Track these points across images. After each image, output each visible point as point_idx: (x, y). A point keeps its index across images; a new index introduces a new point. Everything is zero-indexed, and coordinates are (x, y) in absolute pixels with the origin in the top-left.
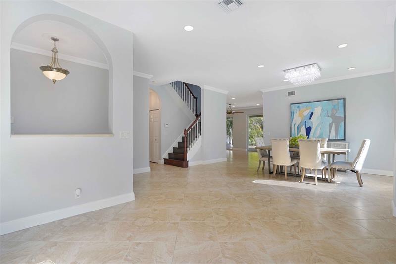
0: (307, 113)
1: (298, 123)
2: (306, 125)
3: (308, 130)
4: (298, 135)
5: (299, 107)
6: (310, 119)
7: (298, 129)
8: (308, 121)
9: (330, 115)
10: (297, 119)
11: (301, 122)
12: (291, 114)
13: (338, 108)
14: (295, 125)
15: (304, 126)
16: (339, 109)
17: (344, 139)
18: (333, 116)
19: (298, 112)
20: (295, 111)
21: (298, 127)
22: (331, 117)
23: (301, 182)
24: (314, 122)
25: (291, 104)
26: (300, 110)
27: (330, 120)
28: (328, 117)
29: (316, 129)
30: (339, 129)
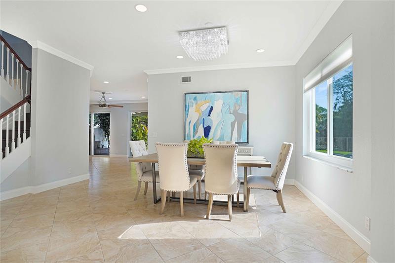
0: (205, 108)
1: (194, 122)
2: (204, 123)
3: (207, 131)
4: (194, 137)
5: (195, 99)
6: (209, 115)
7: (194, 128)
8: (207, 118)
9: (232, 111)
10: (193, 116)
11: (198, 120)
12: (186, 108)
13: (241, 102)
14: (190, 123)
15: (202, 125)
16: (242, 104)
17: (248, 142)
18: (235, 113)
19: (194, 105)
20: (190, 104)
21: (194, 125)
22: (232, 114)
23: (207, 218)
24: (214, 121)
25: (186, 94)
26: (196, 104)
27: (232, 118)
28: (230, 113)
29: (216, 130)
30: (242, 130)
